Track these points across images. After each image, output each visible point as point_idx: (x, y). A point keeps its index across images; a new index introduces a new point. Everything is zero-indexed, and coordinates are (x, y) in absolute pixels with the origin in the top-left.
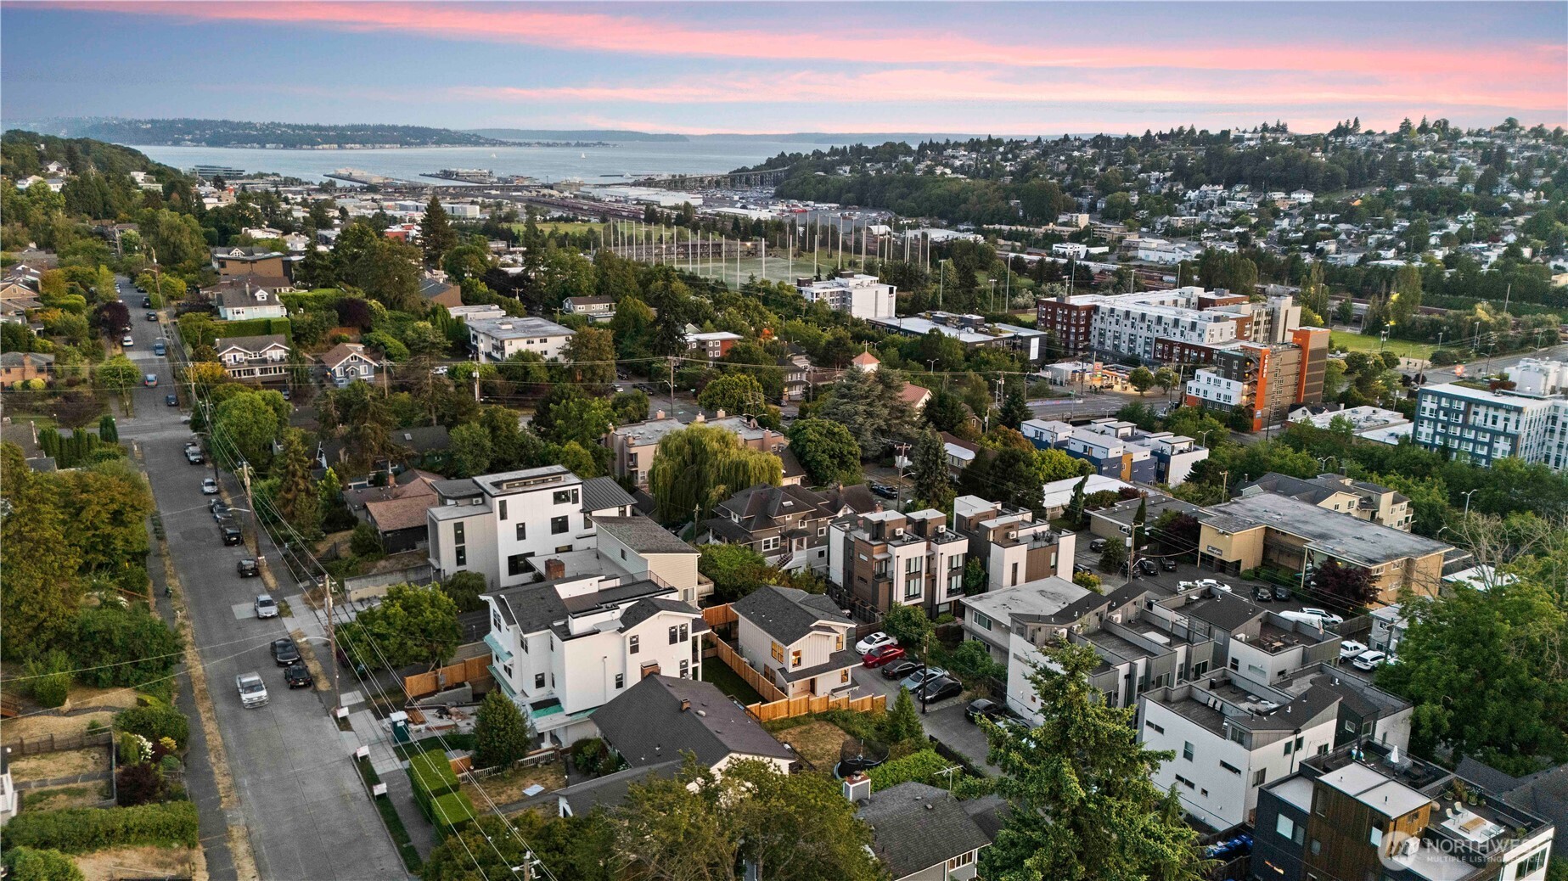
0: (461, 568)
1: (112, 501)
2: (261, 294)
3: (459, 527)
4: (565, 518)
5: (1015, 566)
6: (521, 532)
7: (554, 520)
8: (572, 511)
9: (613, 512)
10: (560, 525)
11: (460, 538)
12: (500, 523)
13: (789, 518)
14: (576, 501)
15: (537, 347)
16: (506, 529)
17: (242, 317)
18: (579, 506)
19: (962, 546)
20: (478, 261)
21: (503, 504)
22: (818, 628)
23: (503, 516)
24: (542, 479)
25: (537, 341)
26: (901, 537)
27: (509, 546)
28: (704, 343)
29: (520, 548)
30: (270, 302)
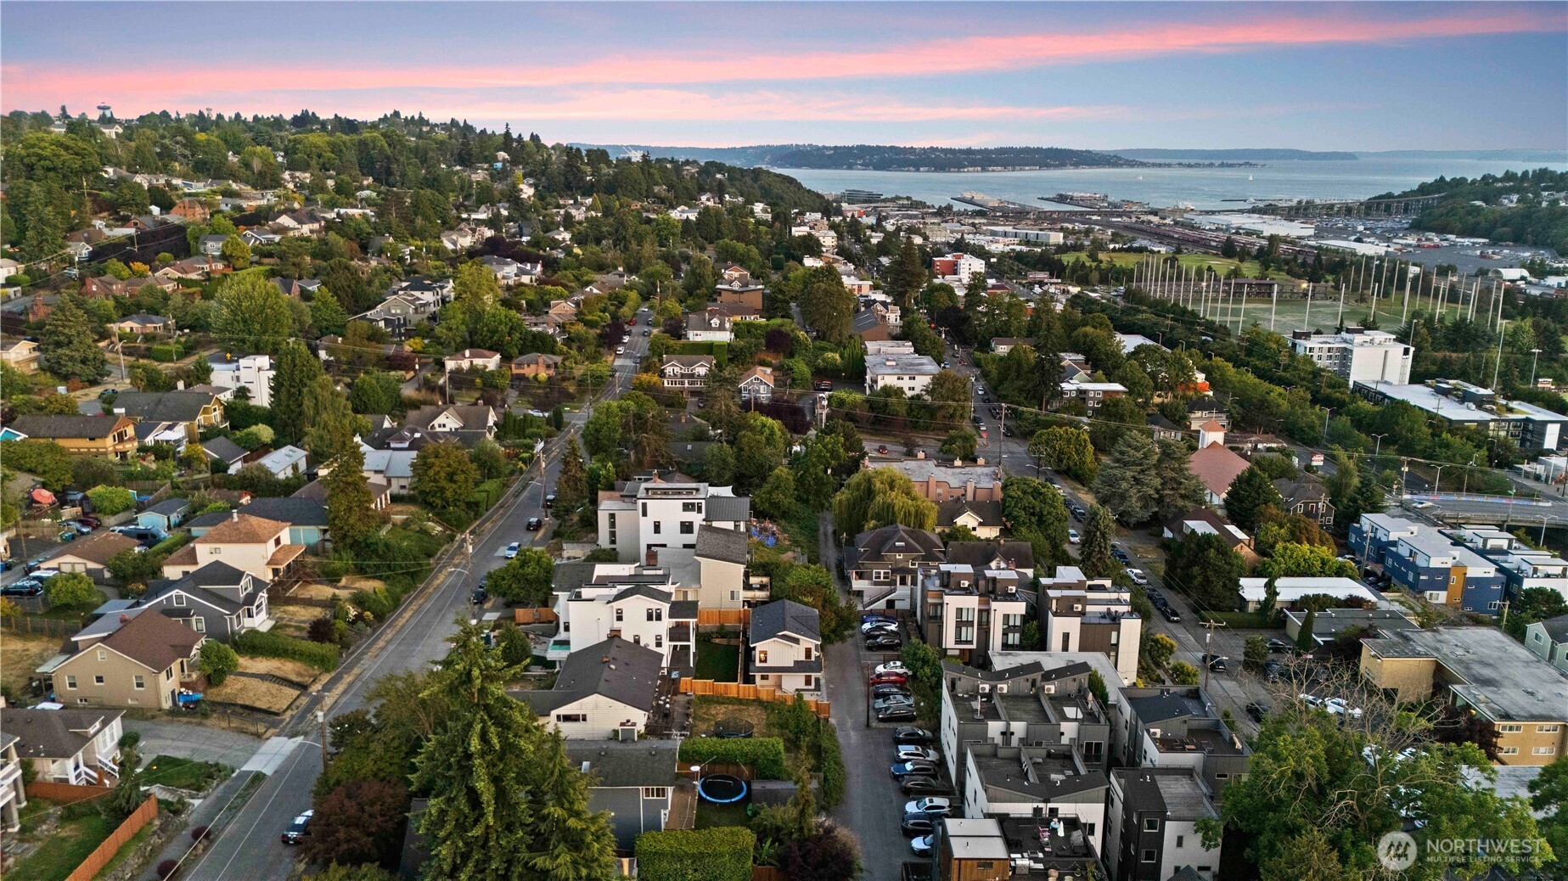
0: (613, 546)
2: (715, 322)
3: (612, 516)
4: (691, 523)
5: (1066, 637)
6: (657, 528)
7: (682, 523)
8: (697, 519)
9: (730, 525)
10: (687, 528)
11: (613, 525)
12: (642, 519)
13: (899, 557)
14: (700, 511)
15: (905, 384)
16: (646, 525)
18: (703, 515)
19: (1019, 608)
21: (644, 505)
22: (785, 637)
23: (645, 514)
24: (678, 492)
25: (906, 378)
27: (647, 537)
28: (1085, 392)
29: (656, 539)
30: (721, 328)
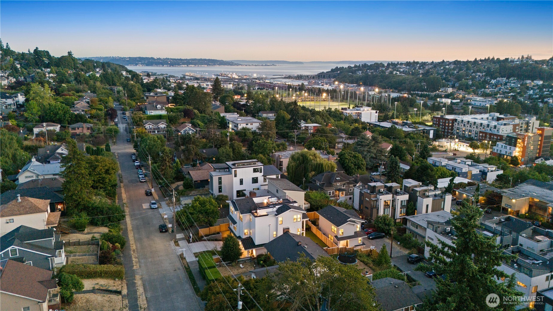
0: (221, 194)
1: (106, 165)
2: (159, 106)
3: (220, 179)
4: (257, 178)
5: (427, 206)
6: (241, 182)
7: (253, 178)
8: (259, 175)
9: (274, 177)
10: (255, 180)
11: (220, 183)
12: (234, 178)
13: (338, 184)
14: (261, 172)
15: (249, 126)
16: (236, 181)
17: (153, 114)
18: (262, 174)
19: (406, 197)
20: (230, 99)
21: (235, 171)
22: (350, 221)
23: (235, 176)
24: (249, 164)
25: (249, 124)
26: (382, 192)
27: (237, 187)
28: (308, 127)
29: (241, 188)
30: (162, 109)
